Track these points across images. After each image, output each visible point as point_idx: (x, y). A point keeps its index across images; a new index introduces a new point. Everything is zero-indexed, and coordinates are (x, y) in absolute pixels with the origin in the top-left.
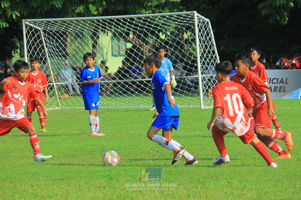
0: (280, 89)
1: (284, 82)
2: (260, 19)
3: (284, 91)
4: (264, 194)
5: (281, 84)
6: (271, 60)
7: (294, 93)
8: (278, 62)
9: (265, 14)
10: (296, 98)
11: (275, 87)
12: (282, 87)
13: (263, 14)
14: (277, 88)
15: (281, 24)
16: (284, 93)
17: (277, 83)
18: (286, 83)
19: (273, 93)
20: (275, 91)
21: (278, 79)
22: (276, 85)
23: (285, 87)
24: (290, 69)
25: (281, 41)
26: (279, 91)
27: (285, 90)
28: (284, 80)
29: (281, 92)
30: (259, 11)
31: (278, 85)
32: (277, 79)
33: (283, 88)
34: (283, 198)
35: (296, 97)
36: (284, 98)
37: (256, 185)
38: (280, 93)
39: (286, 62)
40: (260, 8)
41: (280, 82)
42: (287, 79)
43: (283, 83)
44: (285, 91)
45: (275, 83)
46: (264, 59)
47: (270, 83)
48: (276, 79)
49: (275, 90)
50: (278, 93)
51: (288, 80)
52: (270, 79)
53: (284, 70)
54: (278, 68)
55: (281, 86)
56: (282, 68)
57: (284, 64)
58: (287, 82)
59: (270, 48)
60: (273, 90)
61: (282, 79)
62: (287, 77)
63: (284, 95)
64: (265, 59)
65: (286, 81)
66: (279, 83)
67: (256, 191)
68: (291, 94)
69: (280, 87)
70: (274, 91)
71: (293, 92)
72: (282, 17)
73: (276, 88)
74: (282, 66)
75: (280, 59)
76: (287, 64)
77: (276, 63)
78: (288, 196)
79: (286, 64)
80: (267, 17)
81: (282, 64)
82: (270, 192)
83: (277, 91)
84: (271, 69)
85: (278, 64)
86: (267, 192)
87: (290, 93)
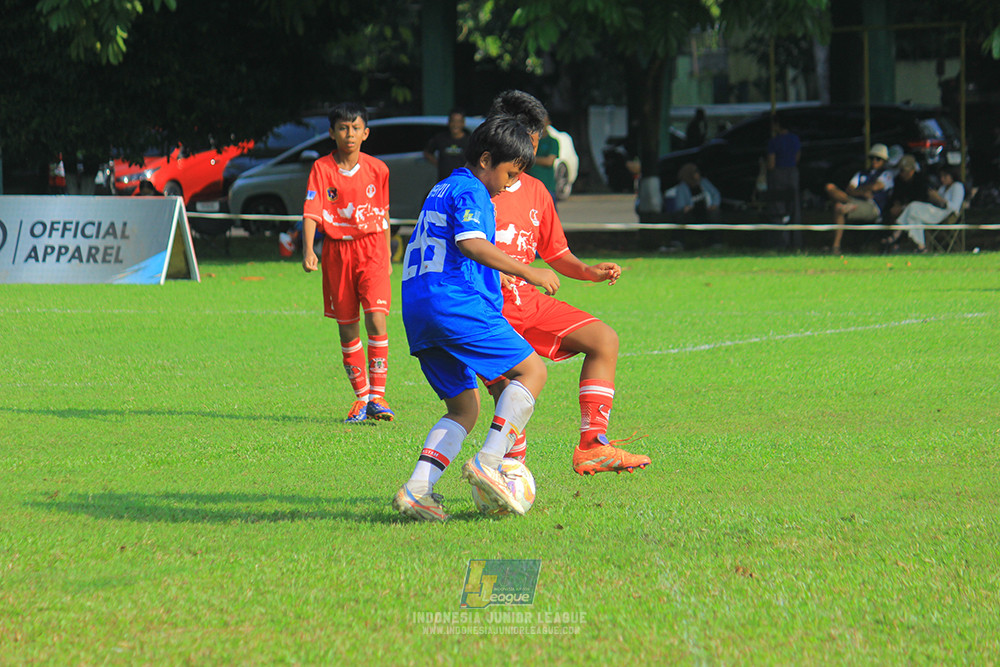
0: (105, 254)
1: (119, 233)
2: (43, 43)
3: (118, 260)
4: (46, 564)
5: (110, 240)
6: (80, 167)
7: (144, 268)
8: (100, 174)
9: (59, 28)
10: (153, 281)
11: (90, 249)
12: (112, 248)
13: (54, 28)
14: (97, 250)
15: (104, 61)
16: (118, 265)
17: (97, 237)
18: (124, 236)
19: (84, 265)
20: (91, 260)
21: (100, 224)
22: (93, 242)
23: (119, 249)
24: (138, 195)
25: (107, 111)
26: (104, 261)
27: (120, 257)
28: (119, 228)
29: (109, 262)
30: (43, 20)
31: (100, 243)
32: (96, 225)
33: (114, 252)
34: (102, 574)
35: (152, 277)
36: (116, 282)
37: (26, 539)
38: (106, 265)
39: (125, 174)
40: (45, 11)
41: (107, 233)
42: (125, 224)
43: (115, 237)
44: (121, 262)
45: (91, 237)
46: (58, 163)
47: (75, 236)
48: (93, 224)
49: (90, 254)
50: (100, 266)
51: (128, 226)
52: (77, 224)
53: (118, 198)
54: (102, 191)
55: (109, 244)
56: (113, 191)
57: (119, 180)
58: (127, 233)
59: (74, 128)
60: (84, 257)
61: (112, 225)
62: (125, 220)
63: (119, 273)
64: (61, 164)
65: (123, 232)
66: (104, 237)
67: (25, 556)
68: (137, 271)
69: (106, 248)
70: (88, 261)
71: (142, 265)
72: (108, 39)
73: (93, 251)
74: (112, 186)
75: (106, 166)
76: (130, 180)
77: (95, 175)
78: (116, 572)
79: (126, 180)
80: (65, 37)
81: (112, 179)
82: (65, 558)
83: (95, 261)
84: (79, 192)
85: (100, 178)
86: (56, 559)
87: (136, 267)
